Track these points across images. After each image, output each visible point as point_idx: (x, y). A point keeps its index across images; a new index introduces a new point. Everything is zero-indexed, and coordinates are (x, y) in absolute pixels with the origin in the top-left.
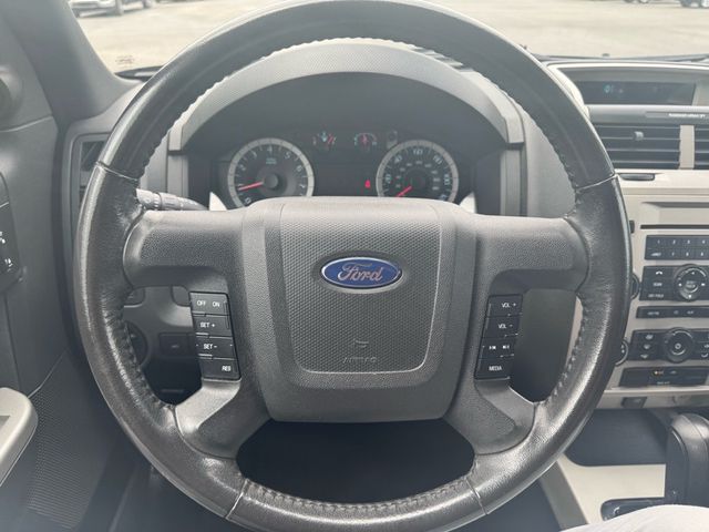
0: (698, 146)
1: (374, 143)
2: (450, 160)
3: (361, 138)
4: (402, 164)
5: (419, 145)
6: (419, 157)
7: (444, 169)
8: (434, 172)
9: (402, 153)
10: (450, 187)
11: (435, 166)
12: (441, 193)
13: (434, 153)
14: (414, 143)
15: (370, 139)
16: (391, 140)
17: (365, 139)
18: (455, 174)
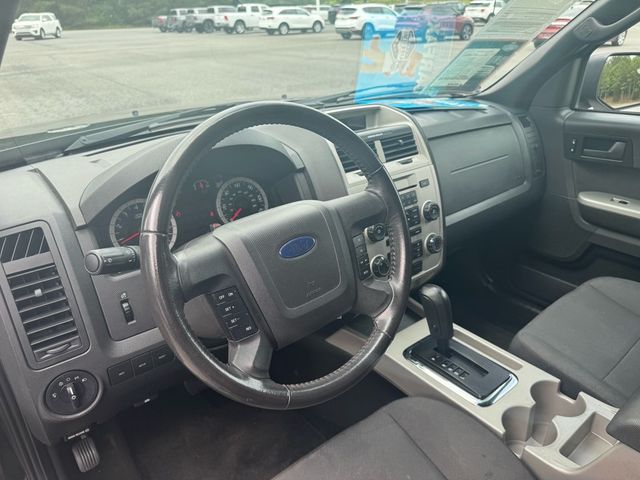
0: (385, 150)
1: (208, 186)
2: (258, 186)
3: (198, 185)
4: (230, 195)
5: (237, 181)
6: (239, 189)
7: (255, 193)
8: (251, 196)
9: (228, 188)
10: (263, 203)
11: (250, 192)
12: (259, 208)
13: (247, 184)
14: (233, 181)
15: (204, 184)
16: (219, 181)
17: (202, 186)
18: (263, 194)
